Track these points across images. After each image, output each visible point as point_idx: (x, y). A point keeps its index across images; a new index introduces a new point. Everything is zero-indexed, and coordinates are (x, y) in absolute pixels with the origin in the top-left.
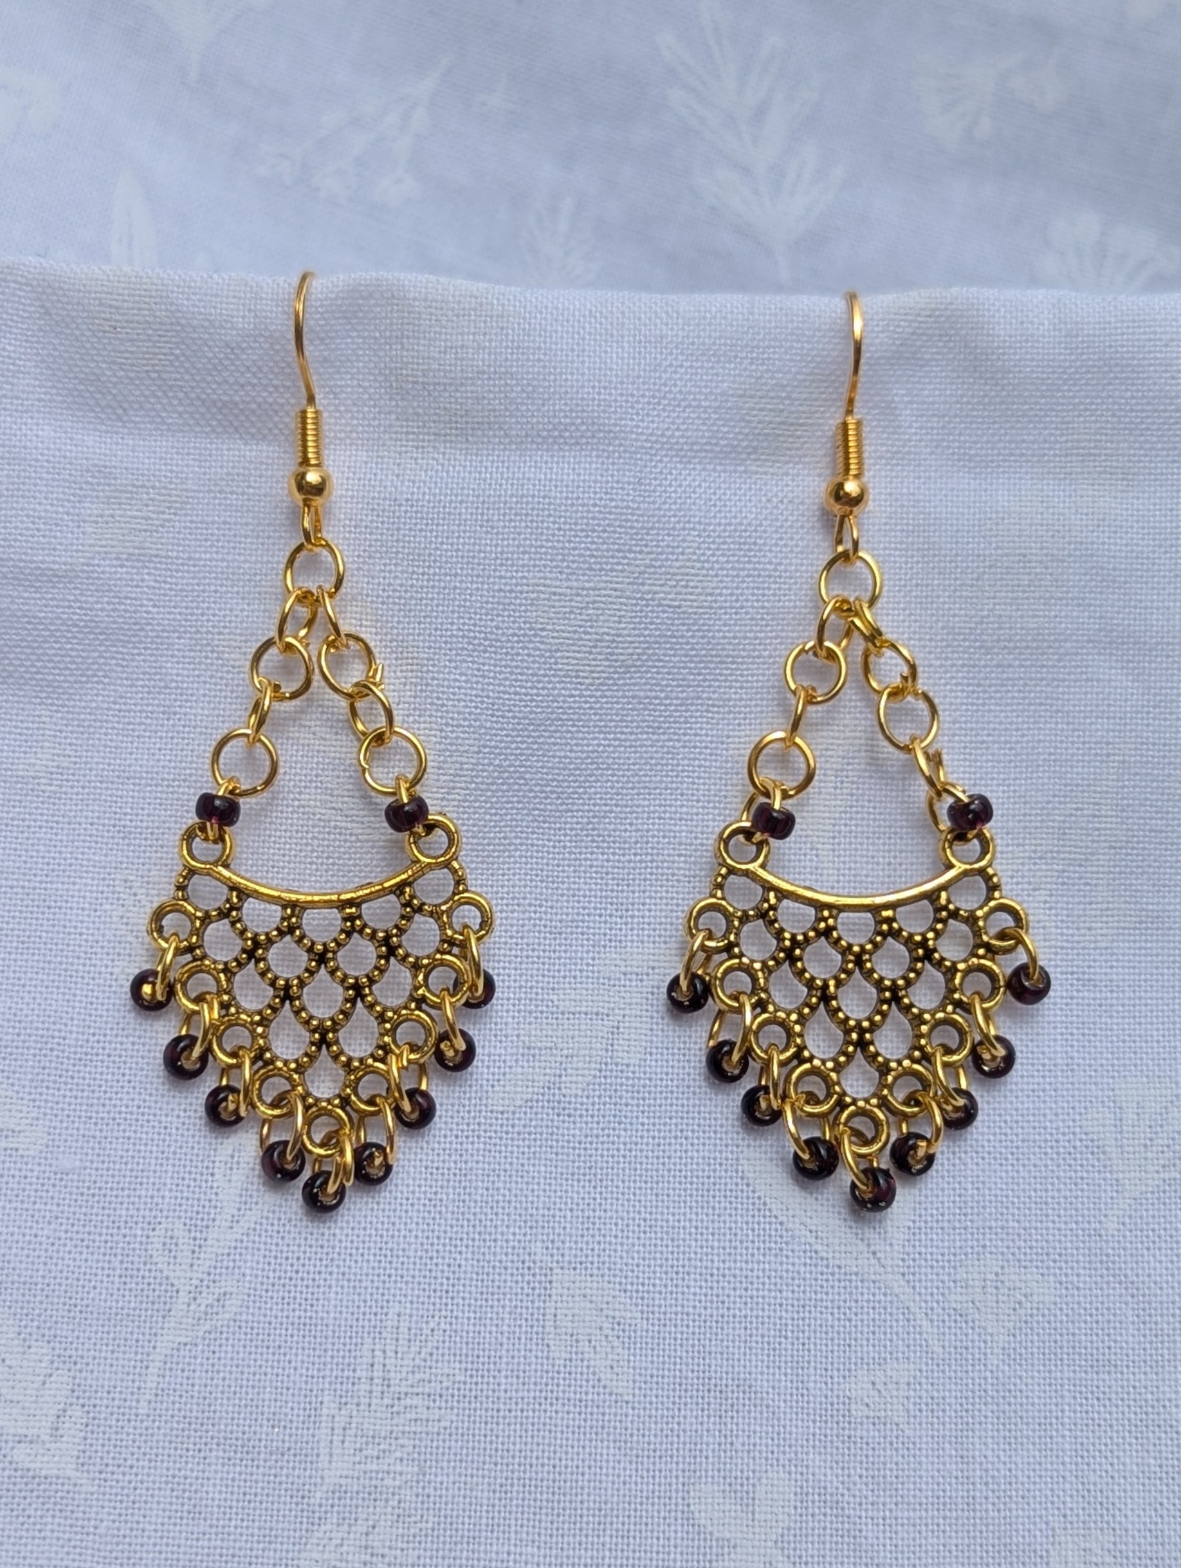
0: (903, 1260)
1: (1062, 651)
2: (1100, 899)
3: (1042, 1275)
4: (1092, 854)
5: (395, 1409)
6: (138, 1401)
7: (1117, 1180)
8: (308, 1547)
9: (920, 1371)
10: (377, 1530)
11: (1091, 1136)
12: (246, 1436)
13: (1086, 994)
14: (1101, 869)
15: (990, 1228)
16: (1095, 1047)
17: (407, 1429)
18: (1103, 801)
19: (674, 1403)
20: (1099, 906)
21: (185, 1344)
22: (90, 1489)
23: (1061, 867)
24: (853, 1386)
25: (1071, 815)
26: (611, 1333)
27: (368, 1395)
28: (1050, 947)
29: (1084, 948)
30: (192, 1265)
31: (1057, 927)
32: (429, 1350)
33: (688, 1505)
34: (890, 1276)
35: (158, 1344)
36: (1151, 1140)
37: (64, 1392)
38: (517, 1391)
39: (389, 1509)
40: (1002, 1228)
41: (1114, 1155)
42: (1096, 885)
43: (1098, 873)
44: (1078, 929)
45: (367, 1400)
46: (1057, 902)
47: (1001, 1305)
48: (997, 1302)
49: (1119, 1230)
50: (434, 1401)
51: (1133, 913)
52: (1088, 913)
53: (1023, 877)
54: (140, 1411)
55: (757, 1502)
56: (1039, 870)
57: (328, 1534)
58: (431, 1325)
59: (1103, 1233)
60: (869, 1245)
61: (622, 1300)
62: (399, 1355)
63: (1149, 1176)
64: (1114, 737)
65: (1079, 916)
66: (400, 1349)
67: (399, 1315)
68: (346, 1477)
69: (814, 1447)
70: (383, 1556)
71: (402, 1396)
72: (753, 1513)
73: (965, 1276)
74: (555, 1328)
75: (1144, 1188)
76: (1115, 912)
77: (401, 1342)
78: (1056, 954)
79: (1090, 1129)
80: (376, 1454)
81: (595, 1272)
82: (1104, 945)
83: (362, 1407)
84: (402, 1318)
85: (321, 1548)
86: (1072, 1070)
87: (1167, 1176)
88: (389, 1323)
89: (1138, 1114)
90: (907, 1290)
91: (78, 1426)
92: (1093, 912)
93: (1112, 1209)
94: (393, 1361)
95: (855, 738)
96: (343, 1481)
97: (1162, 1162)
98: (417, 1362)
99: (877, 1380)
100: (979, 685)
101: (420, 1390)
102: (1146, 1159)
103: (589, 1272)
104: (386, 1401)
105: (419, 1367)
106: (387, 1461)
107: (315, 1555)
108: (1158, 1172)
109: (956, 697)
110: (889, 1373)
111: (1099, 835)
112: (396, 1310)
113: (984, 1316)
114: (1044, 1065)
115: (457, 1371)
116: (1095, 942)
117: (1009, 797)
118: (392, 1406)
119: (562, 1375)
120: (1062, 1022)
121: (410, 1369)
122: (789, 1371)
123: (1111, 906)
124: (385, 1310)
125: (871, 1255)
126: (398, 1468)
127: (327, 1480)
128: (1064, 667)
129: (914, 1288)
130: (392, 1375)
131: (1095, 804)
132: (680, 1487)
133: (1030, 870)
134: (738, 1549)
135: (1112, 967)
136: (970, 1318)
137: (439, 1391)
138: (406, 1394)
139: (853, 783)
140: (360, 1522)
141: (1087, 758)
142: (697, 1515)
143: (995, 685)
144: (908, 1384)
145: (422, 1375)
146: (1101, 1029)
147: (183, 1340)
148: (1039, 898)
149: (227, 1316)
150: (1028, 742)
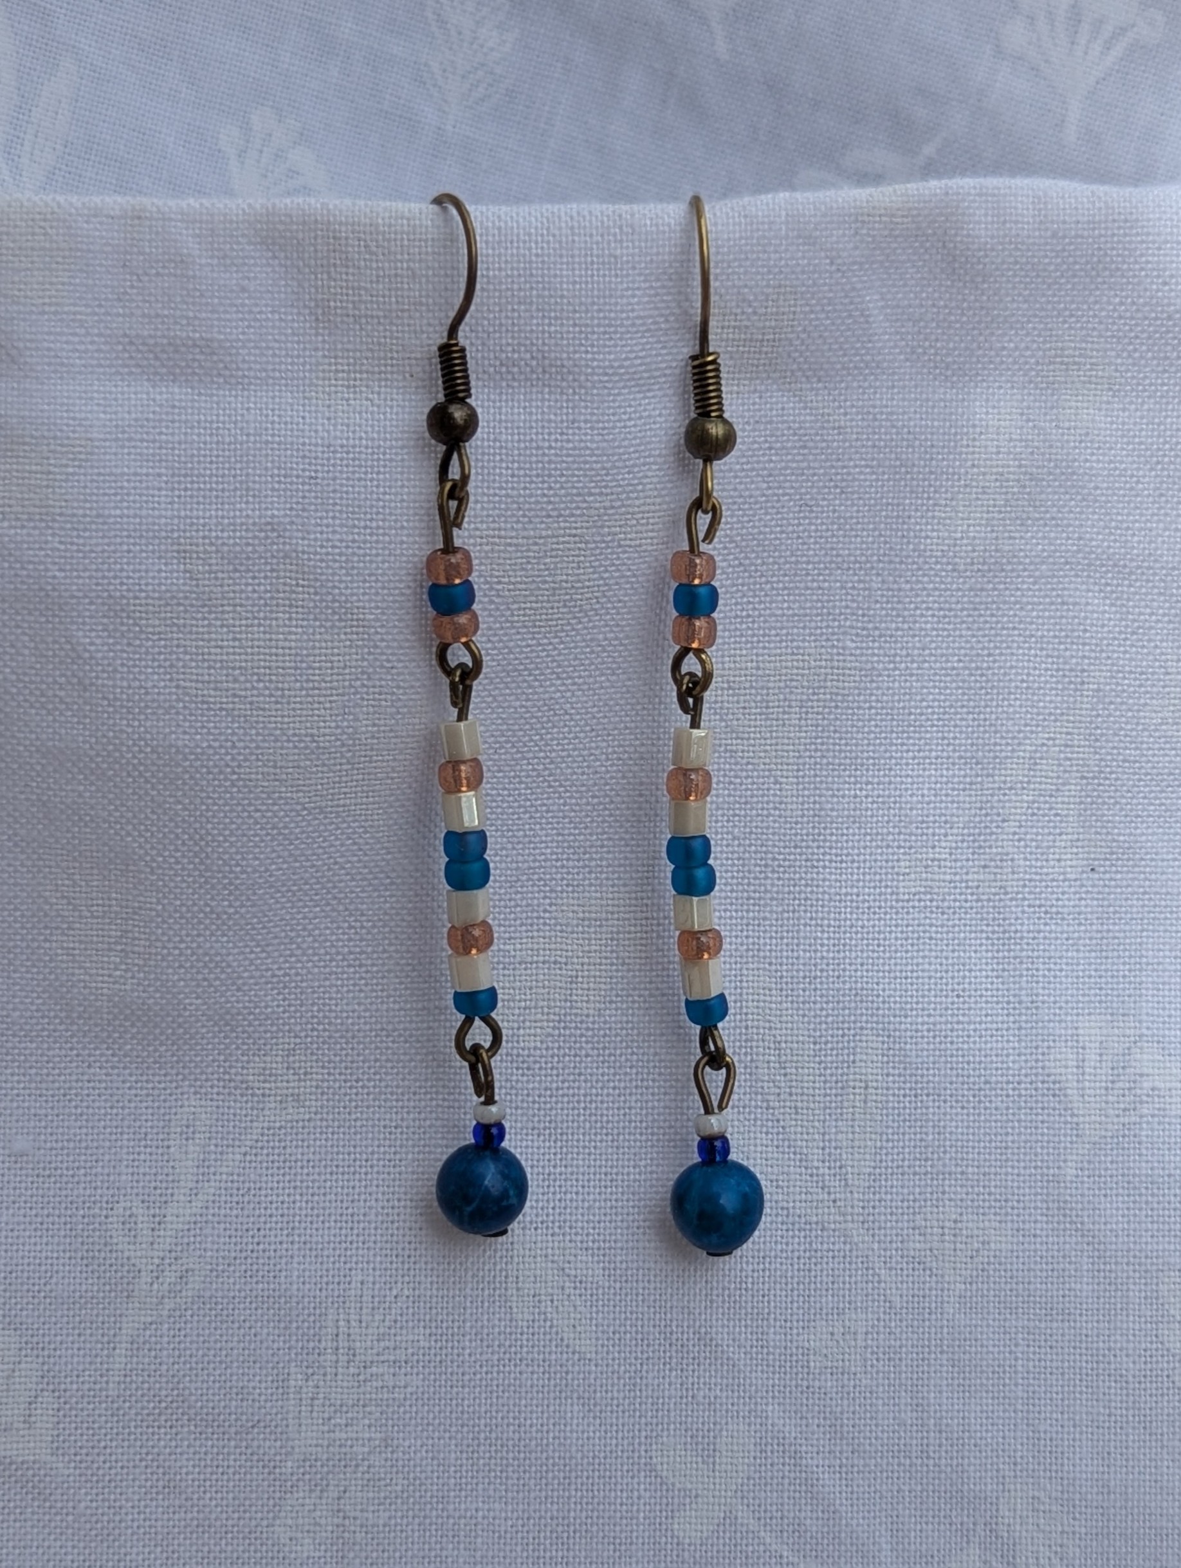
0: (863, 1208)
1: (1037, 573)
2: (1070, 830)
3: (1000, 1222)
4: (1064, 784)
5: (362, 1378)
6: (107, 1382)
7: (1077, 1124)
8: (283, 1514)
9: (878, 1320)
10: (347, 1494)
11: (1053, 1078)
12: (217, 1411)
13: (1053, 927)
14: (1072, 800)
15: (950, 1174)
16: (1061, 983)
17: (374, 1396)
18: (1076, 731)
19: (636, 1359)
20: (1070, 837)
21: (151, 1324)
22: (66, 1472)
23: (1031, 798)
24: (812, 1337)
25: (1043, 745)
26: (572, 1291)
27: (334, 1364)
28: (1018, 880)
29: (1053, 880)
30: (152, 1244)
31: (1025, 859)
32: (393, 1317)
33: (651, 1458)
34: (850, 1225)
35: (125, 1325)
36: (1113, 1082)
37: (34, 1379)
38: (481, 1354)
39: (359, 1475)
40: (962, 1173)
41: (1076, 1098)
42: (1066, 816)
43: (1069, 803)
44: (1047, 860)
45: (334, 1370)
46: (1026, 834)
47: (959, 1253)
48: (955, 1250)
49: (1077, 1176)
50: (400, 1367)
51: (1103, 844)
52: (1057, 844)
53: (992, 808)
54: (110, 1393)
55: (718, 1454)
56: (1010, 801)
57: (300, 1501)
58: (394, 1292)
59: (1061, 1178)
60: (829, 1193)
61: (584, 1258)
62: (364, 1324)
63: (1109, 1120)
64: (1090, 664)
65: (1049, 847)
66: (364, 1317)
67: (362, 1283)
68: (316, 1446)
69: (773, 1398)
70: (355, 1518)
71: (368, 1364)
72: (714, 1464)
73: (923, 1223)
74: (518, 1289)
75: (1103, 1133)
76: (1086, 843)
77: (364, 1311)
78: (1024, 886)
79: (1053, 1071)
80: (344, 1422)
81: (557, 1230)
82: (1073, 876)
83: (329, 1377)
84: (365, 1286)
85: (294, 1515)
86: (1037, 1008)
87: (1127, 1120)
88: (353, 1292)
89: (1101, 1055)
90: (866, 1238)
91: (51, 1412)
92: (1063, 844)
93: (1071, 1154)
94: (357, 1330)
95: (820, 667)
96: (314, 1449)
97: (1122, 1106)
98: (382, 1330)
99: (836, 1330)
100: (950, 610)
101: (385, 1357)
102: (1107, 1103)
103: (550, 1231)
104: (352, 1370)
105: (383, 1335)
106: (355, 1428)
107: (290, 1522)
108: (1118, 1116)
109: (926, 623)
110: (847, 1323)
111: (1071, 766)
112: (360, 1278)
113: (941, 1264)
114: (1008, 1003)
115: (421, 1337)
116: (1064, 874)
117: (979, 726)
118: (359, 1375)
119: (525, 1336)
120: (1028, 957)
121: (375, 1337)
122: (749, 1322)
123: (1081, 837)
124: (348, 1279)
125: (831, 1204)
126: (367, 1435)
127: (297, 1450)
128: (1040, 590)
129: (873, 1236)
130: (358, 1344)
131: (1068, 733)
132: (643, 1440)
133: (999, 801)
134: (700, 1500)
135: (1080, 899)
136: (928, 1265)
137: (404, 1358)
138: (372, 1362)
139: (818, 713)
140: (331, 1488)
141: (1060, 686)
142: (659, 1467)
143: (967, 609)
144: (866, 1334)
145: (387, 1343)
146: (1067, 964)
147: (149, 1319)
148: (1006, 830)
149: (190, 1294)
150: (1000, 668)
